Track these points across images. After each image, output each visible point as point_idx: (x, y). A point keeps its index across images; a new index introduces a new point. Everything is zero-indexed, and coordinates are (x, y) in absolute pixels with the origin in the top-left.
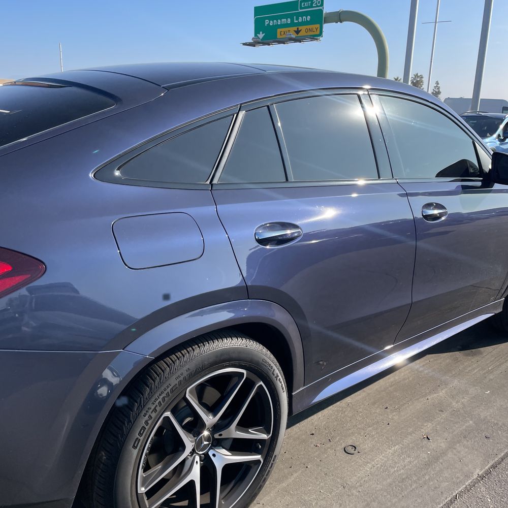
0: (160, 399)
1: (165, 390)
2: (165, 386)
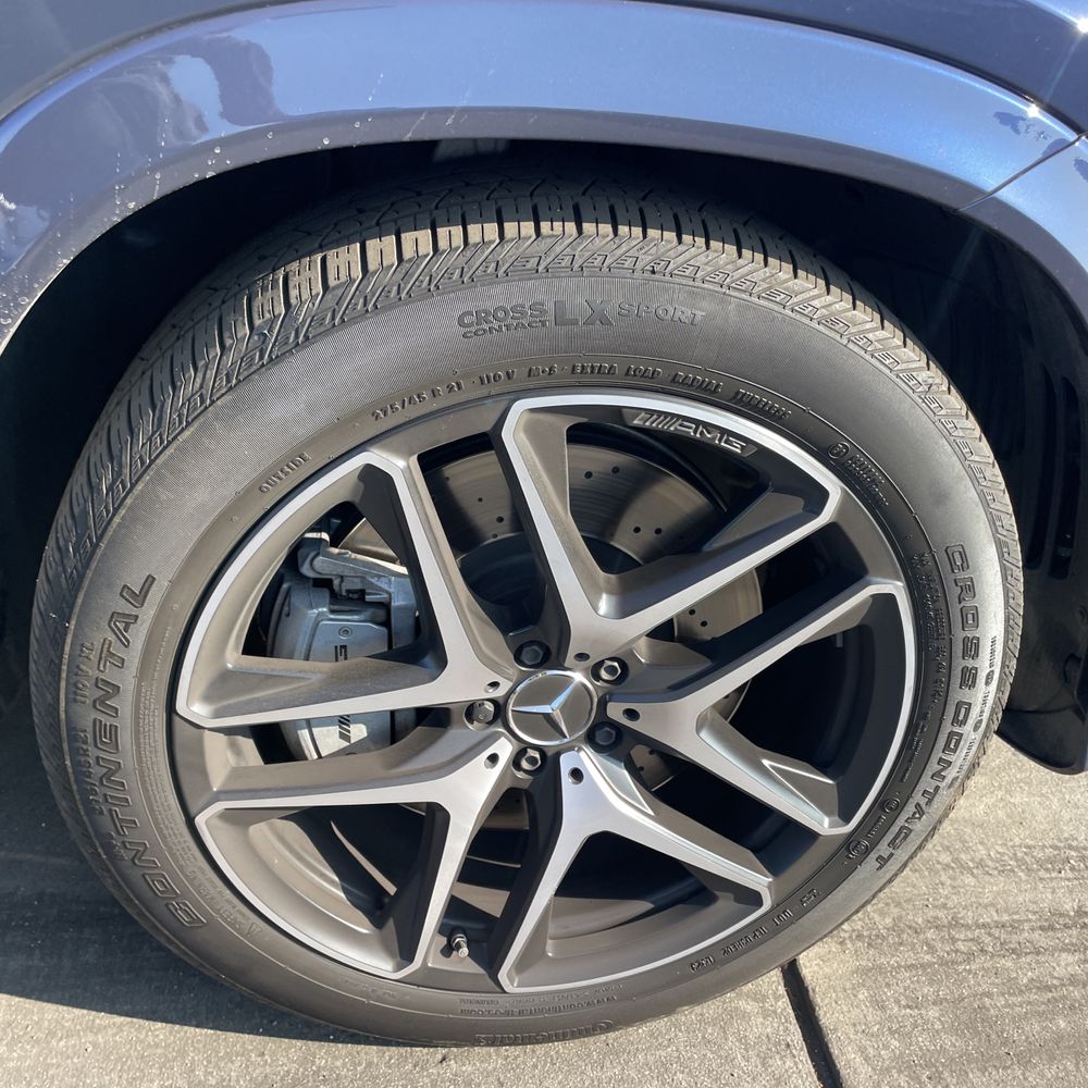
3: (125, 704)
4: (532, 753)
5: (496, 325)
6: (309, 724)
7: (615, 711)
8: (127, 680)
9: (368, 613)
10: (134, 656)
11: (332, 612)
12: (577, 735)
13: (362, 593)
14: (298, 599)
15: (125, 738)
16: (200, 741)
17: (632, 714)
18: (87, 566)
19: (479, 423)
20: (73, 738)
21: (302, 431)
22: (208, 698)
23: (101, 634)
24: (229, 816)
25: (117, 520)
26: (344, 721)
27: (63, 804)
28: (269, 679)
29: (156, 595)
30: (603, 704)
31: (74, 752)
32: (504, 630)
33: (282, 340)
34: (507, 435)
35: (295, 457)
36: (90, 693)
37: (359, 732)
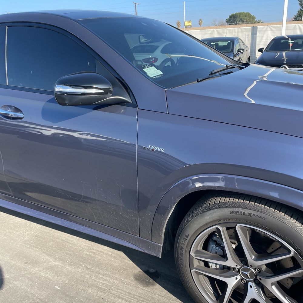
3: (184, 250)
4: (244, 280)
5: (235, 213)
6: (211, 263)
7: (258, 277)
8: (185, 247)
9: (221, 248)
10: (186, 244)
11: (215, 246)
12: (252, 279)
13: (221, 244)
14: (211, 243)
15: (184, 255)
16: (193, 259)
17: (261, 279)
18: (182, 231)
19: (233, 225)
20: (178, 253)
21: (209, 221)
22: (195, 253)
23: (182, 240)
24: (196, 272)
25: (186, 226)
26: (216, 264)
27: (176, 262)
28: (203, 253)
29: (189, 237)
30: (256, 275)
31: (178, 255)
32: (239, 257)
33: (207, 209)
34: (237, 228)
35: (208, 224)
36: (180, 248)
37: (218, 266)
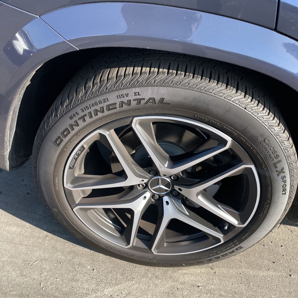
0: (92, 110)
1: (100, 102)
2: (101, 98)
